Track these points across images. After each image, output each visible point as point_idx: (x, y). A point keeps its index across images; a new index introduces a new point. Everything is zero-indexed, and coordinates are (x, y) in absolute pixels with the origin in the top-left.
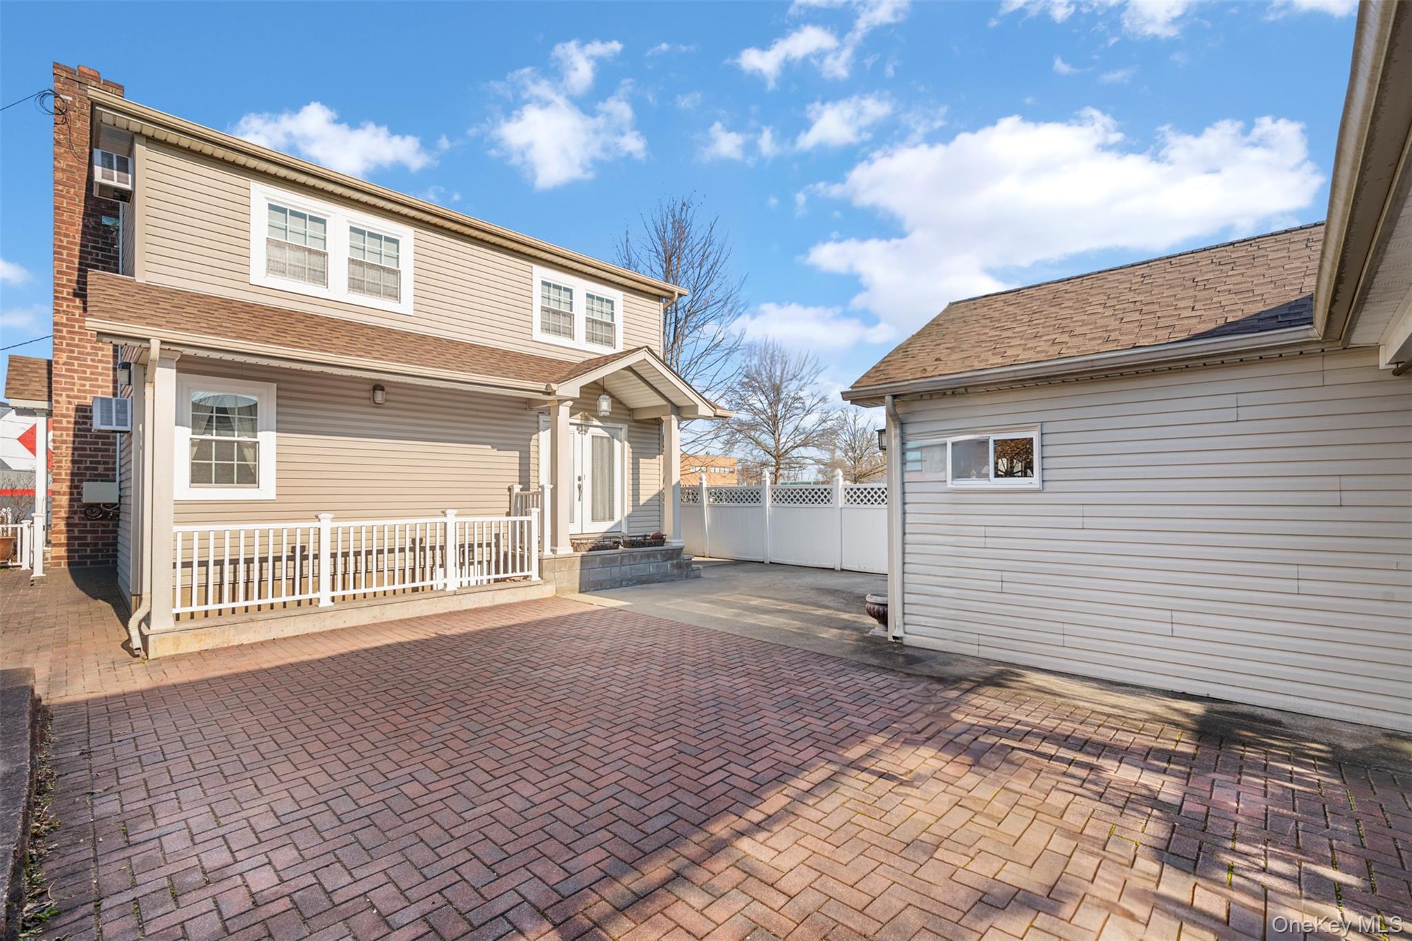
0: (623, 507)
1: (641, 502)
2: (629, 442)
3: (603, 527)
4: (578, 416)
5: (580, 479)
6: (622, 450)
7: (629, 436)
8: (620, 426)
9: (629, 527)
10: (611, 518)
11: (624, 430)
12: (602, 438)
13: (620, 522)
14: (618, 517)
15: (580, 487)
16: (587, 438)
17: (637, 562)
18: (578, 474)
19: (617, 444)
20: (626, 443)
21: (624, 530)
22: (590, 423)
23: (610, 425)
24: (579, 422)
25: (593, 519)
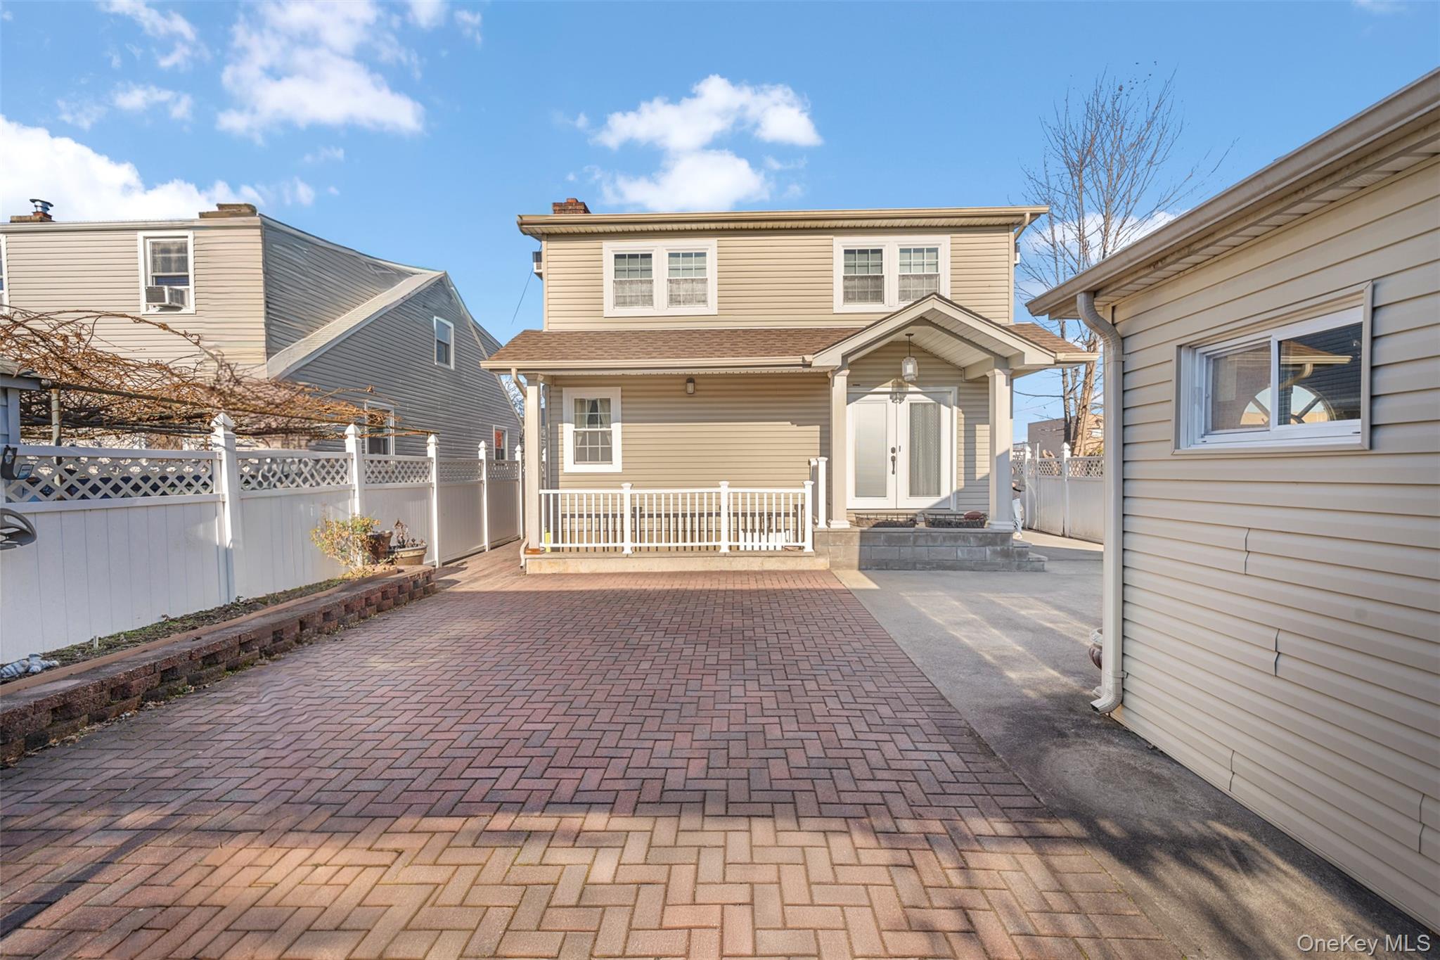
0: (950, 480)
1: (978, 477)
2: (959, 406)
3: (925, 503)
4: (890, 384)
5: (893, 450)
6: (950, 419)
7: (959, 400)
8: (946, 389)
9: (958, 505)
10: (939, 494)
11: (952, 393)
12: (925, 405)
13: (948, 499)
14: (946, 492)
15: (893, 459)
16: (904, 408)
17: (938, 543)
18: (891, 445)
19: (945, 410)
20: (955, 408)
21: (954, 509)
22: (904, 389)
23: (932, 389)
24: (890, 390)
25: (912, 494)
